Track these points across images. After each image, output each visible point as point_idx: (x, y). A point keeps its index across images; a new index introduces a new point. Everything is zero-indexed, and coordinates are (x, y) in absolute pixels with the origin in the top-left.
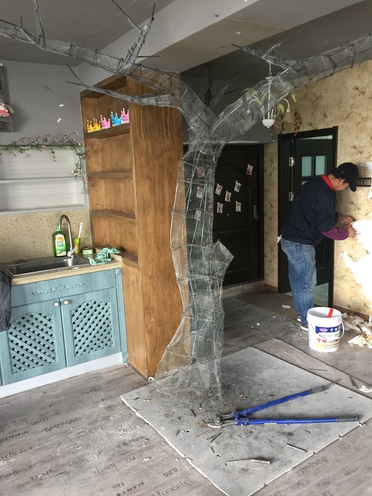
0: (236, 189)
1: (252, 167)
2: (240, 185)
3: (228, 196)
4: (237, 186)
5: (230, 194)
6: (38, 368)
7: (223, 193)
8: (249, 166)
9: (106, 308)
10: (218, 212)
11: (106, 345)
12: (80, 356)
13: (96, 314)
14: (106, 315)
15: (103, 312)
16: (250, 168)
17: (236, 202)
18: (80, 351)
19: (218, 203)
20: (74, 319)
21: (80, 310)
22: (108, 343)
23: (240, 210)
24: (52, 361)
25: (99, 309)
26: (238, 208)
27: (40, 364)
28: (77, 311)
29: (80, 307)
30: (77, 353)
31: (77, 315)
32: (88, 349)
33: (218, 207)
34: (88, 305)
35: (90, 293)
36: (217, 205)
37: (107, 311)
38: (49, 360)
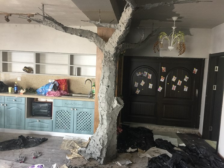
0: (185, 80)
1: (197, 70)
2: (188, 78)
3: (180, 82)
4: (186, 78)
5: (181, 82)
6: (64, 130)
7: (177, 81)
8: (195, 69)
9: (91, 116)
10: (172, 89)
11: (89, 130)
12: (79, 131)
13: (86, 117)
14: (90, 119)
15: (89, 117)
16: (196, 70)
17: (185, 86)
18: (79, 129)
19: (173, 85)
20: (78, 116)
21: (81, 114)
22: (90, 130)
23: (186, 91)
24: (69, 129)
25: (88, 115)
26: (186, 89)
27: (65, 129)
28: (80, 114)
29: (81, 112)
30: (78, 129)
31: (79, 115)
32: (82, 129)
33: (173, 87)
34: (84, 113)
35: (85, 109)
36: (172, 86)
37: (91, 117)
38: (68, 128)
